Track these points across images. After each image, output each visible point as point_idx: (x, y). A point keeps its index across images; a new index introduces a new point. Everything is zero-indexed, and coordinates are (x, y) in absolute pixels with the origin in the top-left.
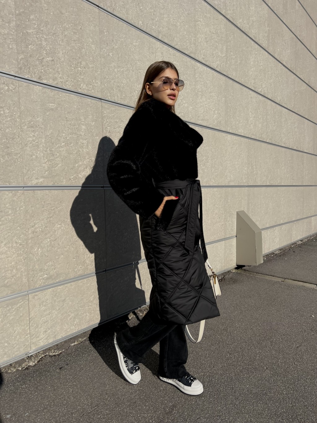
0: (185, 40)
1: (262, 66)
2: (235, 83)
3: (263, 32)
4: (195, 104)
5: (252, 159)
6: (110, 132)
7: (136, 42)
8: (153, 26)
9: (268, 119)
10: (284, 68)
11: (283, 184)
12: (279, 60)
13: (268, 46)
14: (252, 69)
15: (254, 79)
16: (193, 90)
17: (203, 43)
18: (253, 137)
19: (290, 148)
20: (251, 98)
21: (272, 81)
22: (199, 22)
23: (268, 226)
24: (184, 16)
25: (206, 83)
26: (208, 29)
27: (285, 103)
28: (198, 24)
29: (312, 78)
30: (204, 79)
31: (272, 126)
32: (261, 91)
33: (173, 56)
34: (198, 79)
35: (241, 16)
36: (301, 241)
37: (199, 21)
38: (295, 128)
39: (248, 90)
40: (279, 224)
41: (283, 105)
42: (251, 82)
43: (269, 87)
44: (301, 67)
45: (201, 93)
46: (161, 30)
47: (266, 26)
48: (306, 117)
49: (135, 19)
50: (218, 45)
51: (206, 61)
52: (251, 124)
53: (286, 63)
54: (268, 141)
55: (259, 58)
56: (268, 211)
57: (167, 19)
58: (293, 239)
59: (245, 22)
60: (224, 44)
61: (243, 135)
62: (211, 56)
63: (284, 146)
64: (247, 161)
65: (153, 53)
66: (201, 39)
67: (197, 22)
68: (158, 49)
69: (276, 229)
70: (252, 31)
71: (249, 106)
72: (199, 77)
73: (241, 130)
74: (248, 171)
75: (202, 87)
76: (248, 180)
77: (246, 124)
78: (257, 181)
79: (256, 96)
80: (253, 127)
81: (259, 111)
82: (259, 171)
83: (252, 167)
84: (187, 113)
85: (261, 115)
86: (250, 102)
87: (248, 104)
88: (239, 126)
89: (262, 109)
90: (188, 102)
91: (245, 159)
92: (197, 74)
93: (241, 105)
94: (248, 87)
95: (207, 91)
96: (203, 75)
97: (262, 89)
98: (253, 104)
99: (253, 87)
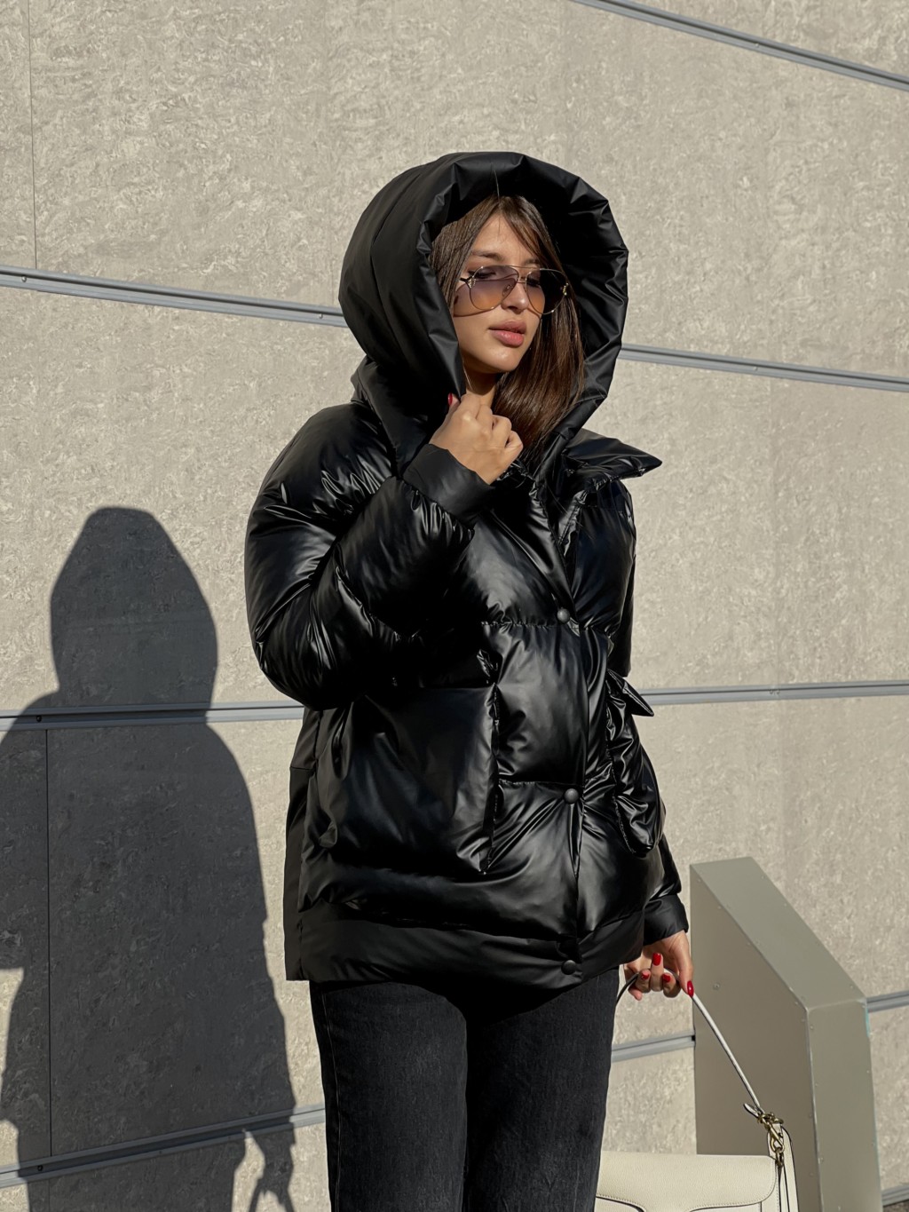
2: (647, 28)
4: (323, 192)
5: (813, 509)
16: (311, 107)
18: (812, 361)
20: (790, 104)
25: (412, 53)
30: (393, 29)
32: (877, 54)
34: (344, 38)
39: (755, 58)
45: (372, 121)
52: (795, 277)
61: (723, 350)
64: (767, 524)
71: (770, 158)
72: (356, 23)
73: (706, 324)
74: (783, 591)
75: (378, 85)
76: (784, 647)
77: (747, 279)
78: (865, 654)
79: (836, 91)
80: (809, 298)
81: (861, 184)
82: (883, 581)
83: (817, 557)
84: (266, 254)
85: (879, 207)
86: (778, 137)
87: (767, 151)
88: (692, 300)
89: (886, 169)
90: (274, 187)
91: (754, 509)
92: (341, 8)
93: (701, 166)
94: (755, 42)
95: (418, 106)
96: (389, 10)
97: (883, 40)
98: (809, 143)
99: (806, 33)
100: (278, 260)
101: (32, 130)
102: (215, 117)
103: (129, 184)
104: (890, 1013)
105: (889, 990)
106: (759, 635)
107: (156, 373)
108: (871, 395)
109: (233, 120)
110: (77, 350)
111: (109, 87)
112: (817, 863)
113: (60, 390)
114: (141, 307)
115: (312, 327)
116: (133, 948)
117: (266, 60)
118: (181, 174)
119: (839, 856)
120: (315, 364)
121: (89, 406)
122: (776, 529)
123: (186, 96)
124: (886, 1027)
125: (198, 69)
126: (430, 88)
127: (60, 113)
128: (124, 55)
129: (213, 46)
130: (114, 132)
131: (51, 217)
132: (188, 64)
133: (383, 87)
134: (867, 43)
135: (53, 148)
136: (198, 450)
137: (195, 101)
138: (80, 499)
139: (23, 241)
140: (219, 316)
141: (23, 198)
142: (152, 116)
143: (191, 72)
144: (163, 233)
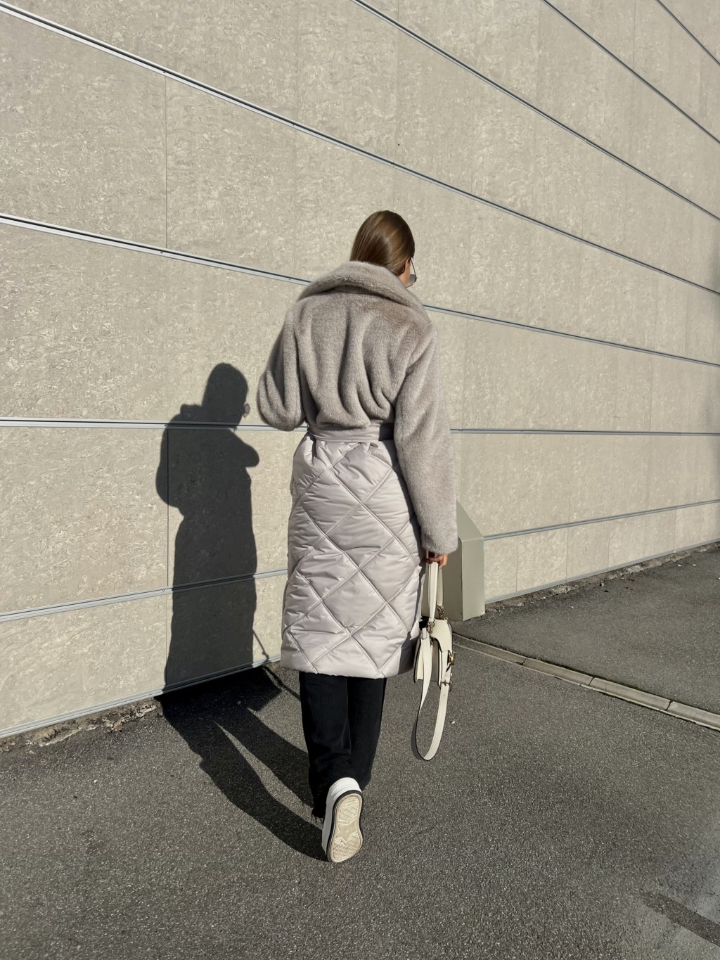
0: (263, 77)
1: (518, 143)
2: (427, 183)
3: (523, 62)
4: (292, 230)
5: (479, 366)
6: (15, 292)
7: (103, 81)
8: (159, 43)
9: (536, 271)
10: (591, 148)
11: (580, 427)
12: (575, 129)
13: (537, 94)
14: (485, 150)
15: (492, 175)
16: (288, 197)
17: (322, 86)
19: (607, 340)
20: (480, 218)
21: (549, 179)
22: (310, 36)
23: (528, 525)
24: (259, 21)
25: (332, 181)
26: (338, 52)
27: (591, 234)
28: (305, 40)
29: (684, 175)
30: (324, 171)
31: (547, 287)
32: (513, 204)
33: (224, 114)
34: (303, 172)
35: (449, 21)
36: (642, 564)
37: (311, 33)
38: (625, 293)
39: (467, 199)
40: (567, 522)
41: (585, 238)
42: (481, 182)
43: (541, 193)
44: (648, 147)
45: (314, 205)
46: (183, 53)
47: (534, 46)
48: (662, 269)
49: (100, 26)
50: (371, 90)
51: (332, 129)
52: (478, 282)
53: (597, 136)
54: (532, 324)
55: (506, 124)
56: (530, 490)
57: (204, 27)
58: (611, 559)
59: (461, 36)
60: (392, 89)
61: (449, 307)
62: (348, 116)
63: (587, 336)
64: (462, 371)
65: (157, 107)
66: (317, 76)
67: (302, 34)
68: (176, 98)
69: (554, 534)
70: (487, 59)
71: (472, 237)
72: (309, 167)
73: (444, 296)
74: (466, 396)
75: (317, 191)
76: (465, 415)
77: (460, 281)
78: (495, 419)
79: (497, 216)
80: (483, 290)
81: (505, 251)
82: (503, 394)
83: (480, 384)
84: (267, 252)
85: (511, 260)
86: (475, 230)
87: (470, 235)
88: (438, 286)
89: (514, 246)
90: (272, 226)
91: (457, 365)
92: (303, 160)
93: (445, 237)
94: (468, 194)
95: (333, 202)
96: (323, 163)
97: (516, 199)
98: (486, 234)
99: (488, 193)
100: (272, 255)
101: (166, 193)
102: (247, 196)
103: (208, 219)
104: (494, 541)
105: (495, 533)
106: (456, 411)
107: (218, 294)
108: (504, 328)
109: (255, 198)
110: (184, 283)
111: (201, 179)
112: (472, 490)
113: (176, 297)
114: (212, 268)
115: (286, 283)
116: (204, 512)
117: (270, 176)
118: (232, 217)
119: (480, 488)
120: (286, 297)
121: (189, 305)
122: (465, 373)
123: (235, 186)
124: (493, 545)
125: (241, 176)
126: (339, 195)
127: (179, 187)
128: (208, 167)
129: (248, 168)
130: (203, 197)
131: (174, 228)
132: (236, 174)
133: (319, 192)
134: (510, 199)
135: (176, 200)
136: (236, 326)
137: (239, 188)
138: (184, 341)
139: (161, 237)
140: (246, 275)
141: (162, 220)
142: (220, 192)
143: (237, 177)
144: (223, 239)
